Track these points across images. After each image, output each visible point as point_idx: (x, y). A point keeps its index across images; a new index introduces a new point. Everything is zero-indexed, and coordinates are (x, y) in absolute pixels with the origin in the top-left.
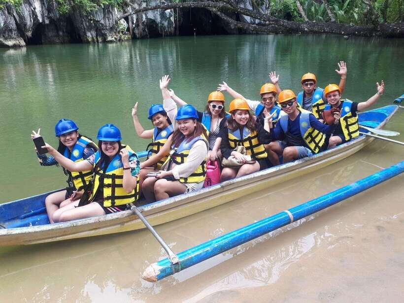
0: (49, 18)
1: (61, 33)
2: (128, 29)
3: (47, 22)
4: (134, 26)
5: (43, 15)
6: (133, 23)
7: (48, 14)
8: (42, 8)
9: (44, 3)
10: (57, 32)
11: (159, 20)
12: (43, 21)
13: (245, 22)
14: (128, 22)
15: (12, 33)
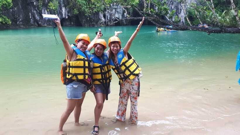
0: (68, 16)
1: (72, 23)
2: (105, 22)
3: (67, 17)
4: (108, 21)
5: (65, 15)
6: (107, 19)
7: (68, 14)
8: (65, 11)
9: (66, 9)
10: (71, 23)
11: (121, 18)
12: (65, 17)
13: (166, 20)
14: (105, 19)
15: (50, 22)
